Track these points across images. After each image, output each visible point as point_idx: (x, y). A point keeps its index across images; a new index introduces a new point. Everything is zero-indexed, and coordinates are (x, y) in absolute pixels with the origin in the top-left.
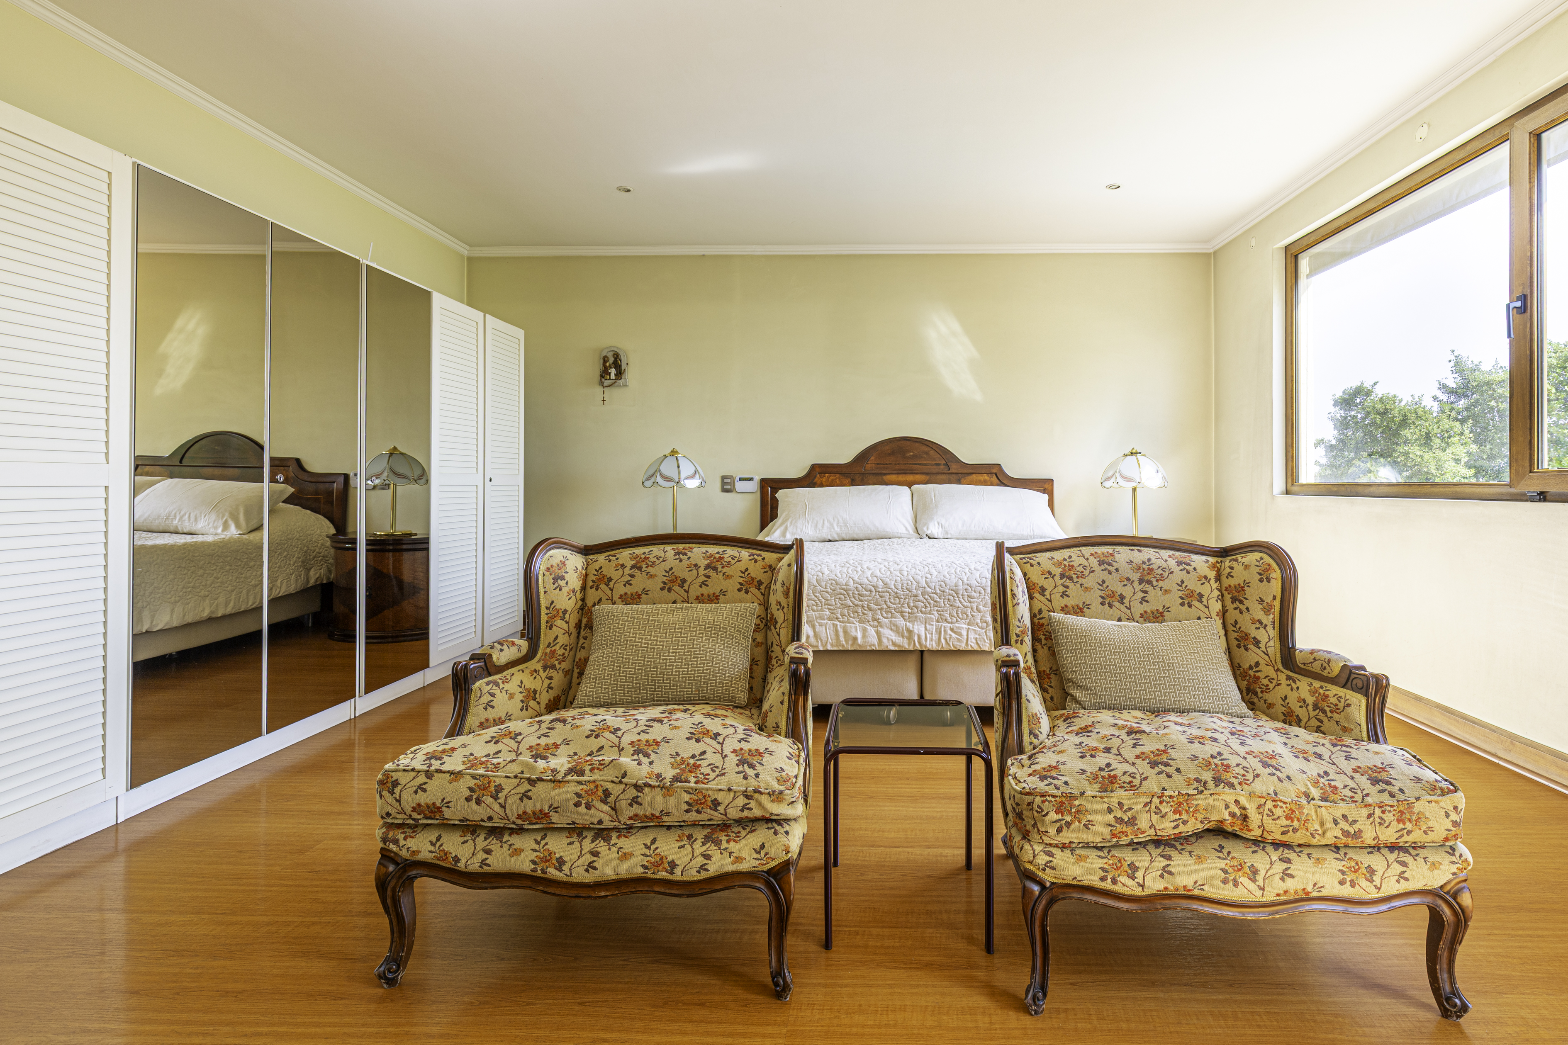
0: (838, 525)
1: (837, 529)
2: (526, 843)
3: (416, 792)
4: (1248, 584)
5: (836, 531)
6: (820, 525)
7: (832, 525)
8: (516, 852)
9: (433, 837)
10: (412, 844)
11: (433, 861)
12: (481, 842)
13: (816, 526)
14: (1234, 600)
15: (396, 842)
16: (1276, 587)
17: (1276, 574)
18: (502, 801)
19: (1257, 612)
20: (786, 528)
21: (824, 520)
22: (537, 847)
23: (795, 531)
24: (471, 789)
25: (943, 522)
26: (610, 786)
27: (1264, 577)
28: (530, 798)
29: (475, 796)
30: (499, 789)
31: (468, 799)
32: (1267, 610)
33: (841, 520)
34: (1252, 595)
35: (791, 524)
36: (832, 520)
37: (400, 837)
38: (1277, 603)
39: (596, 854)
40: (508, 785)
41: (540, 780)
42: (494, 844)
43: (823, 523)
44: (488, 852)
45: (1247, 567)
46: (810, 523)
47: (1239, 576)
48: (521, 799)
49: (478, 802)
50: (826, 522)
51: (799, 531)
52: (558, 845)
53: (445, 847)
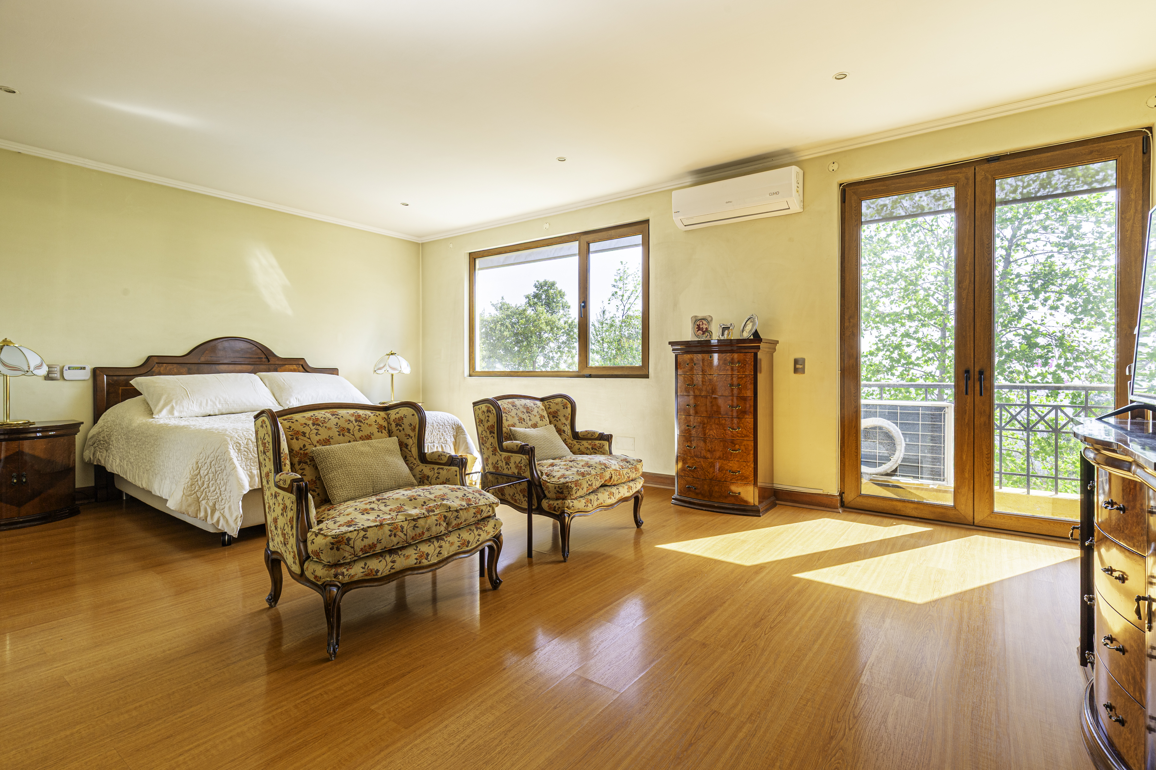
0: (220, 403)
1: (219, 406)
2: (411, 552)
3: (362, 540)
4: (559, 410)
5: (219, 407)
6: (204, 404)
7: (214, 403)
8: (408, 557)
9: (362, 565)
10: (352, 572)
11: (364, 578)
12: (388, 559)
13: (201, 405)
14: (553, 417)
15: (343, 574)
16: (569, 410)
17: (569, 406)
18: (405, 532)
19: (563, 420)
20: (173, 408)
21: (207, 400)
22: (416, 552)
23: (182, 409)
24: (390, 531)
25: (299, 397)
26: (446, 514)
27: (565, 407)
28: (417, 527)
29: (393, 533)
30: (402, 527)
31: (390, 536)
32: (567, 419)
33: (222, 399)
34: (561, 414)
35: (176, 403)
36: (214, 400)
37: (344, 570)
38: (570, 416)
39: (441, 547)
40: (405, 524)
41: (419, 518)
42: (395, 557)
43: (207, 402)
44: (394, 562)
45: (557, 404)
46: (195, 403)
47: (554, 408)
48: (414, 529)
49: (395, 536)
50: (209, 401)
51: (186, 409)
52: (424, 548)
53: (371, 567)
